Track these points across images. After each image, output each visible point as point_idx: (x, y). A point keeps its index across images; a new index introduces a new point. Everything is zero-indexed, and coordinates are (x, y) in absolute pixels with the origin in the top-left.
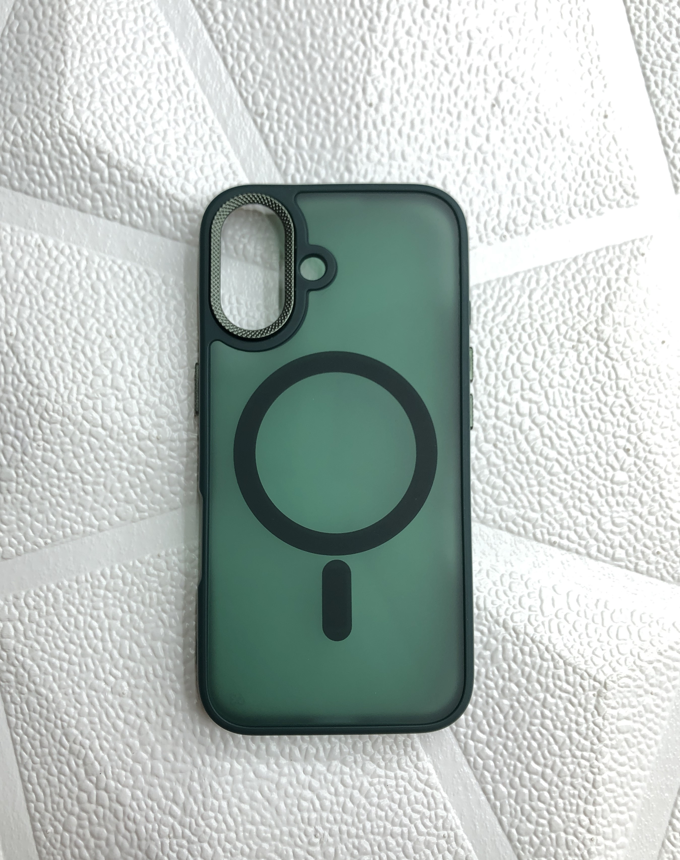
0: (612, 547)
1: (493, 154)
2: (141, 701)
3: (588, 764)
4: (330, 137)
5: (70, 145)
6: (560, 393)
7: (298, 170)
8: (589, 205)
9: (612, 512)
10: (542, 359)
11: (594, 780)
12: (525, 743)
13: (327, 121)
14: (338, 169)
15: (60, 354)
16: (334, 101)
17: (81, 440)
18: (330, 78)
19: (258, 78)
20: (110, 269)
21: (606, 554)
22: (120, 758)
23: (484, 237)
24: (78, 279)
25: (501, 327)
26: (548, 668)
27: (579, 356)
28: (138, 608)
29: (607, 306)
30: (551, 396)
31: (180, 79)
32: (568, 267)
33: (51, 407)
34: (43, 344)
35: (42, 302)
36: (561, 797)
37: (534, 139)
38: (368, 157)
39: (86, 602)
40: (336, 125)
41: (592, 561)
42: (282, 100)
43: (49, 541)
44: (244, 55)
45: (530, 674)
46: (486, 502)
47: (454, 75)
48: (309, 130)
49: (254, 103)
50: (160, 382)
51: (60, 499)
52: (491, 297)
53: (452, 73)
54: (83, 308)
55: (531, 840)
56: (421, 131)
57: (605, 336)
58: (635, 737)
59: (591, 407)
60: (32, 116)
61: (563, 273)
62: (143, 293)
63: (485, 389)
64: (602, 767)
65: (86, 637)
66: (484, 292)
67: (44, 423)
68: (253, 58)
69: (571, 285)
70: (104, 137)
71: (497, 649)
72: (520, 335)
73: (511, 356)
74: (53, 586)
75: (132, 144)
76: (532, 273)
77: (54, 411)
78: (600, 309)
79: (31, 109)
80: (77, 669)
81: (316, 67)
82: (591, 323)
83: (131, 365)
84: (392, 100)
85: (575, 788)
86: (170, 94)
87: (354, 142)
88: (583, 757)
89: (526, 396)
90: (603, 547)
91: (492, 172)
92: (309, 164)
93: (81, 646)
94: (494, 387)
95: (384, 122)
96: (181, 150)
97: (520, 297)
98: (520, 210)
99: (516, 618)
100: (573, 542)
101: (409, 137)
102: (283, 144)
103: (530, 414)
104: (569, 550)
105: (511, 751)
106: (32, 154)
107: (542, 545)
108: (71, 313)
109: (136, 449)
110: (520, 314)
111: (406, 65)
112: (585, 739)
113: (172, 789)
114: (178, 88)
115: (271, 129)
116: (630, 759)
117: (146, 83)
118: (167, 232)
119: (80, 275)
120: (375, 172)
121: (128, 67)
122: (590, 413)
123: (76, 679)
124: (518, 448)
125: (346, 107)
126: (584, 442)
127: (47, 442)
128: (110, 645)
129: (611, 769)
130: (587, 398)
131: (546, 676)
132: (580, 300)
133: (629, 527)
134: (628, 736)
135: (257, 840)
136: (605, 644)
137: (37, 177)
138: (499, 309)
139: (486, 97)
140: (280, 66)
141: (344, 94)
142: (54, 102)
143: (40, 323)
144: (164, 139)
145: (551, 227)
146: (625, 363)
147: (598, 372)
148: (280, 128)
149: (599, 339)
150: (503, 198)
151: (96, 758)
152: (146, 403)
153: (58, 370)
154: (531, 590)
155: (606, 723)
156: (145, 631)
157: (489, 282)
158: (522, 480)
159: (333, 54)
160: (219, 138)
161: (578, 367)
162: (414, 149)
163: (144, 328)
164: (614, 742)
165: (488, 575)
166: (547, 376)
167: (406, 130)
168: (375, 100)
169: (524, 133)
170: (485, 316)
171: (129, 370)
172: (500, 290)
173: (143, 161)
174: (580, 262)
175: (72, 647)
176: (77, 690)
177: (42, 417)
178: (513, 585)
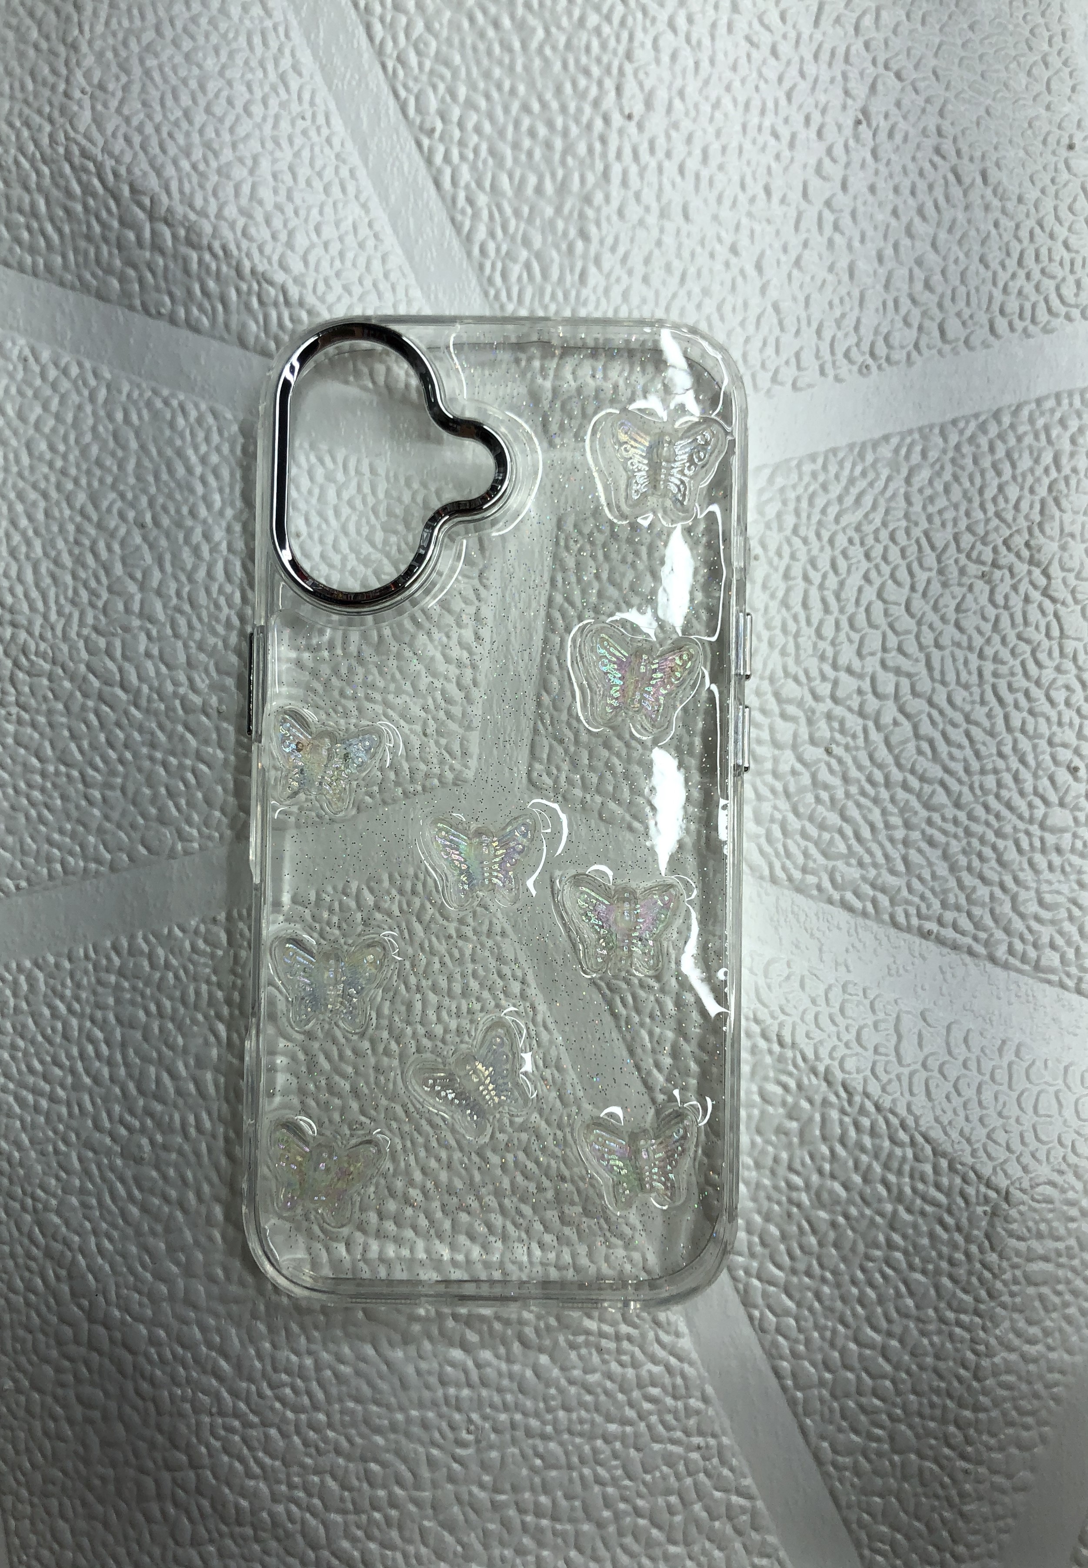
0: (1035, 945)
1: (853, 214)
2: (171, 1172)
3: (967, 1336)
4: (553, 175)
5: (84, 177)
6: (954, 660)
7: (492, 234)
8: (1028, 314)
9: (1038, 881)
10: (924, 595)
11: (978, 1366)
12: (855, 1291)
13: (548, 146)
14: (565, 233)
15: (53, 554)
16: (564, 109)
17: (83, 708)
18: (557, 66)
19: (428, 64)
20: (149, 404)
21: (1024, 959)
22: (132, 1271)
23: (828, 367)
24: (90, 421)
25: (851, 533)
26: (904, 1159)
27: (992, 592)
28: (174, 1010)
29: (1050, 502)
30: (936, 665)
31: (286, 63)
32: (983, 428)
33: (33, 648)
34: (24, 534)
35: (25, 460)
36: (915, 1392)
37: (931, 187)
38: (620, 213)
39: (84, 995)
40: (565, 153)
41: (998, 971)
42: (470, 104)
43: (23, 884)
44: (403, 20)
45: (869, 1167)
46: (806, 854)
47: (789, 63)
48: (516, 160)
49: (418, 110)
50: (226, 610)
51: (46, 812)
52: (837, 477)
53: (784, 59)
54: (98, 472)
55: (856, 1463)
56: (721, 167)
57: (1044, 558)
58: (1059, 1294)
59: (1010, 687)
60: (18, 124)
61: (972, 439)
62: (203, 448)
63: (815, 646)
64: (993, 1341)
65: (82, 1055)
66: (825, 467)
67: (21, 675)
68: (419, 27)
69: (986, 462)
70: (145, 166)
71: (811, 1119)
72: (886, 549)
73: (867, 588)
74: (28, 964)
75: (195, 179)
76: (916, 436)
77: (37, 654)
78: (1037, 506)
79: (16, 111)
80: (64, 1110)
81: (534, 45)
82: (1018, 531)
83: (177, 579)
84: (669, 109)
85: (941, 1377)
86: (267, 88)
87: (596, 185)
88: (959, 1323)
89: (890, 663)
90: (1019, 946)
91: (850, 247)
92: (513, 223)
93: (73, 1071)
94: (833, 643)
95: (652, 150)
96: (283, 192)
97: (889, 479)
98: (898, 319)
99: (850, 1064)
100: (963, 933)
101: (697, 177)
102: (467, 187)
103: (897, 697)
104: (955, 947)
105: (827, 1303)
106: (17, 191)
107: (907, 936)
108: (76, 482)
109: (180, 728)
110: (887, 512)
111: (699, 43)
112: (965, 1291)
113: (219, 1331)
114: (283, 77)
115: (447, 158)
116: (1046, 1333)
117: (224, 67)
118: (251, 341)
119: (95, 413)
120: (632, 240)
121: (192, 38)
122: (1009, 698)
123: (61, 1127)
124: (871, 758)
125: (585, 120)
126: (994, 751)
127: (23, 707)
128: (122, 1071)
129: (1010, 1349)
130: (1004, 670)
131: (900, 1173)
132: (1001, 488)
133: (1069, 911)
134: (1045, 1290)
135: (364, 1429)
136: (1012, 1121)
137: (25, 235)
138: (849, 500)
139: (844, 107)
140: (469, 41)
141: (581, 95)
142: (58, 99)
143: (21, 496)
144: (252, 172)
145: (955, 351)
146: (1078, 608)
147: (1026, 623)
148: (462, 157)
149: (1032, 562)
150: (869, 293)
151: (90, 1268)
152: (201, 647)
153: (48, 581)
154: (881, 1015)
155: (1005, 1264)
156: (185, 1051)
157: (834, 451)
158: (876, 815)
159: (565, 22)
160: (352, 172)
161: (991, 612)
162: (705, 201)
163: (203, 512)
164: (1018, 1300)
165: (802, 986)
166: (931, 627)
167: (693, 164)
168: (638, 109)
169: (914, 176)
170: (824, 512)
171: (173, 586)
172: (854, 465)
173: (212, 209)
174: (1006, 420)
175: (58, 1072)
176: (62, 1147)
177: (16, 664)
178: (848, 1006)
